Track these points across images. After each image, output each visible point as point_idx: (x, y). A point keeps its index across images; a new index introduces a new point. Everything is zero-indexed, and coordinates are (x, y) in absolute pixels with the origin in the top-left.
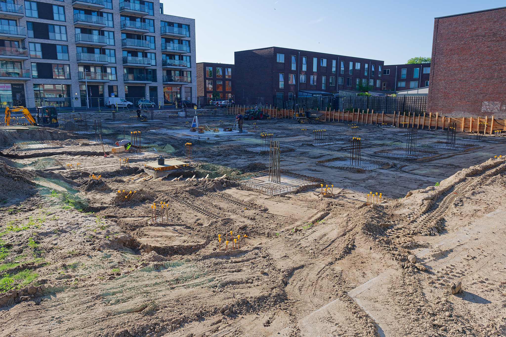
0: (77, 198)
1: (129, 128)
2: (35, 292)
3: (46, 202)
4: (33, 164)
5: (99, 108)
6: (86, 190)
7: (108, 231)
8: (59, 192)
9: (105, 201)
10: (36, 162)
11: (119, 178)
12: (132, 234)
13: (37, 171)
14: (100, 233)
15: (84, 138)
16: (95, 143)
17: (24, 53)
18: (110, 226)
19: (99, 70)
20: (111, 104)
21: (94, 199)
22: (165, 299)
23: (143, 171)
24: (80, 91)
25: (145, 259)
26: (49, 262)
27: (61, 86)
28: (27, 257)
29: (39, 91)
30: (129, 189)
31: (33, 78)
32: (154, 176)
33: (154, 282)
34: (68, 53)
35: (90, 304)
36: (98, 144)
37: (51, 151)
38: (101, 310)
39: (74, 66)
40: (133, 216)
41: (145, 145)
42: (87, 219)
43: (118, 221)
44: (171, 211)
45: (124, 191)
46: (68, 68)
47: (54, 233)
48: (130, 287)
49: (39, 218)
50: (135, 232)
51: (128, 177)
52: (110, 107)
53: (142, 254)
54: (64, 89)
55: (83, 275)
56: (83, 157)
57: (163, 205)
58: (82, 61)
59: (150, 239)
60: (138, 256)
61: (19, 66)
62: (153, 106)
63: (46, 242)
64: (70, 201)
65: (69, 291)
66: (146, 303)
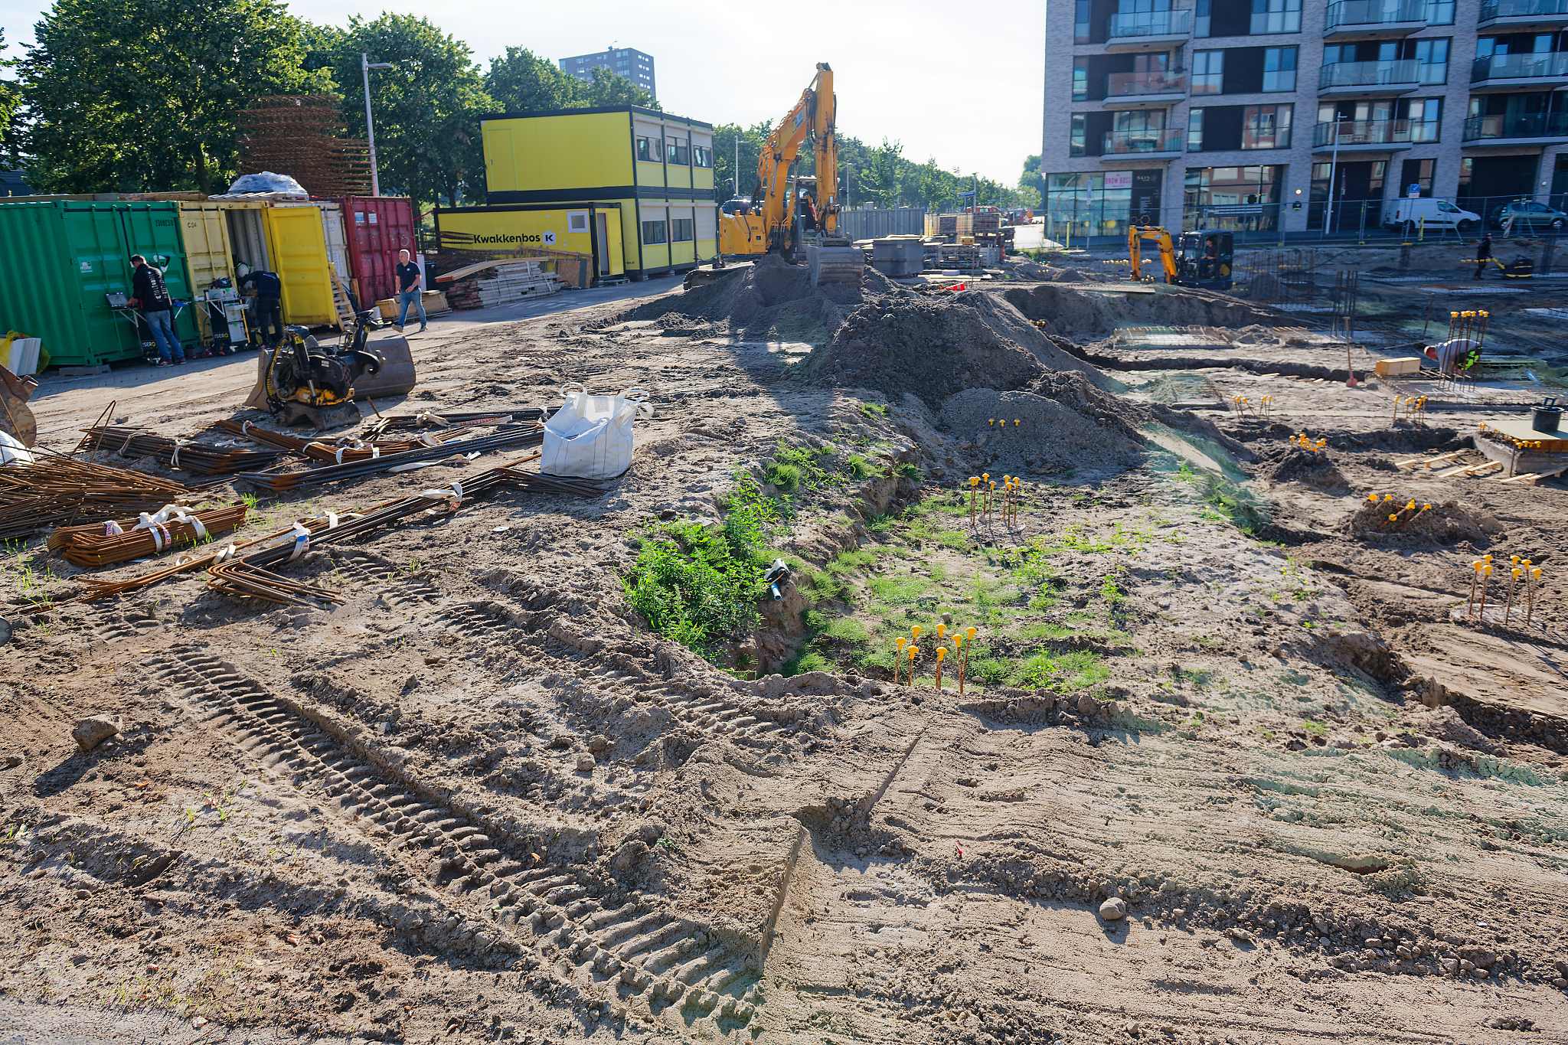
0: (1245, 494)
1: (1450, 298)
2: (1092, 712)
3: (1161, 493)
4: (1150, 385)
5: (1361, 233)
6: (1274, 477)
7: (1313, 609)
8: (1199, 471)
9: (1322, 518)
10: (1158, 382)
11: (1381, 456)
12: (1388, 634)
13: (1154, 406)
14: (1288, 608)
15: (1296, 324)
16: (1326, 340)
17: (1177, 84)
18: (1323, 594)
19: (1382, 111)
20: (1401, 220)
21: (1293, 506)
22: (1454, 870)
23: (1469, 443)
24: (1313, 182)
25: (1415, 722)
26: (1140, 648)
27: (1257, 170)
28: (1093, 622)
29: (1199, 186)
30: (1406, 494)
31: (1189, 152)
32: (1507, 465)
33: (1429, 802)
34: (1296, 68)
35: (1217, 793)
36: (1334, 345)
37: (1199, 355)
38: (1245, 821)
39: (1305, 106)
40: (1403, 580)
41: (1494, 360)
42: (1260, 558)
43: (1352, 584)
44: (1547, 593)
45: (1388, 497)
46: (1288, 114)
47: (1167, 577)
48: (1346, 790)
49: (1138, 530)
50: (1401, 632)
51: (1412, 455)
52: (1397, 229)
53: (1409, 704)
54: (1266, 178)
55: (1218, 709)
56: (1283, 381)
57: (1518, 569)
58: (1333, 90)
59: (1447, 667)
60: (1393, 706)
61: (1160, 120)
62: (1557, 224)
63: (1144, 596)
64: (1224, 499)
65: (1173, 739)
66: (1385, 855)
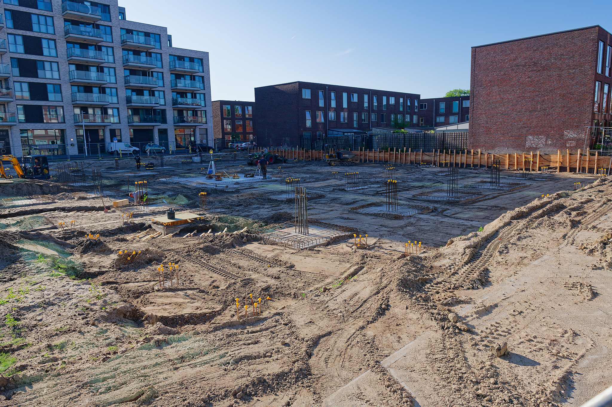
0: (71, 262)
1: (135, 177)
2: (5, 384)
3: (31, 270)
4: (18, 223)
5: (99, 155)
6: (81, 252)
7: (105, 301)
8: (47, 257)
9: (103, 264)
10: (22, 221)
11: (121, 237)
12: (135, 303)
13: (21, 232)
14: (95, 304)
15: (81, 191)
16: (94, 196)
17: (8, 94)
18: (108, 295)
19: (98, 112)
20: (113, 150)
21: (91, 262)
22: (167, 383)
23: (150, 227)
24: (77, 136)
25: (149, 332)
26: (31, 342)
27: (53, 131)
28: (3, 338)
29: (28, 137)
30: (132, 249)
31: (21, 123)
32: (163, 232)
33: (154, 362)
34: (61, 93)
35: (74, 394)
36: (97, 198)
37: (41, 207)
38: (87, 401)
39: (68, 108)
40: (137, 280)
41: (153, 197)
42: (80, 287)
43: (119, 287)
44: (182, 273)
45: (126, 252)
46: (62, 110)
47: (39, 307)
48: (125, 370)
49: (22, 289)
50: (139, 300)
51: (132, 234)
52: (112, 153)
53: (146, 326)
54: (58, 134)
55: (72, 356)
56: (79, 213)
57: (171, 266)
58: (77, 102)
59: (156, 308)
60: (141, 329)
61: (3, 108)
62: (163, 151)
63: (29, 318)
64: (61, 266)
65: (49, 379)
66: (143, 389)
